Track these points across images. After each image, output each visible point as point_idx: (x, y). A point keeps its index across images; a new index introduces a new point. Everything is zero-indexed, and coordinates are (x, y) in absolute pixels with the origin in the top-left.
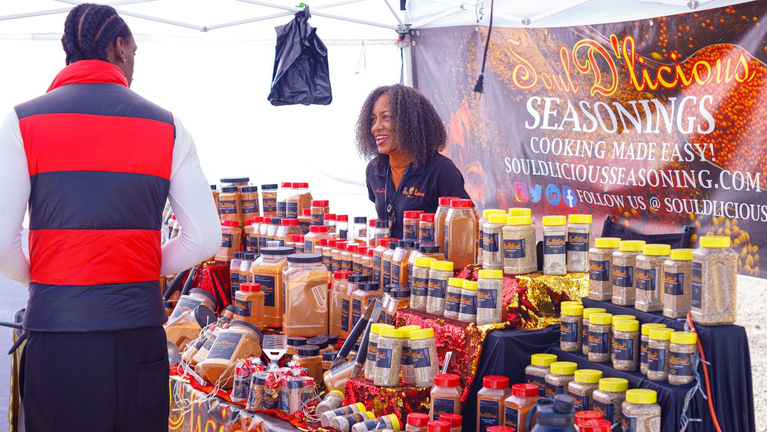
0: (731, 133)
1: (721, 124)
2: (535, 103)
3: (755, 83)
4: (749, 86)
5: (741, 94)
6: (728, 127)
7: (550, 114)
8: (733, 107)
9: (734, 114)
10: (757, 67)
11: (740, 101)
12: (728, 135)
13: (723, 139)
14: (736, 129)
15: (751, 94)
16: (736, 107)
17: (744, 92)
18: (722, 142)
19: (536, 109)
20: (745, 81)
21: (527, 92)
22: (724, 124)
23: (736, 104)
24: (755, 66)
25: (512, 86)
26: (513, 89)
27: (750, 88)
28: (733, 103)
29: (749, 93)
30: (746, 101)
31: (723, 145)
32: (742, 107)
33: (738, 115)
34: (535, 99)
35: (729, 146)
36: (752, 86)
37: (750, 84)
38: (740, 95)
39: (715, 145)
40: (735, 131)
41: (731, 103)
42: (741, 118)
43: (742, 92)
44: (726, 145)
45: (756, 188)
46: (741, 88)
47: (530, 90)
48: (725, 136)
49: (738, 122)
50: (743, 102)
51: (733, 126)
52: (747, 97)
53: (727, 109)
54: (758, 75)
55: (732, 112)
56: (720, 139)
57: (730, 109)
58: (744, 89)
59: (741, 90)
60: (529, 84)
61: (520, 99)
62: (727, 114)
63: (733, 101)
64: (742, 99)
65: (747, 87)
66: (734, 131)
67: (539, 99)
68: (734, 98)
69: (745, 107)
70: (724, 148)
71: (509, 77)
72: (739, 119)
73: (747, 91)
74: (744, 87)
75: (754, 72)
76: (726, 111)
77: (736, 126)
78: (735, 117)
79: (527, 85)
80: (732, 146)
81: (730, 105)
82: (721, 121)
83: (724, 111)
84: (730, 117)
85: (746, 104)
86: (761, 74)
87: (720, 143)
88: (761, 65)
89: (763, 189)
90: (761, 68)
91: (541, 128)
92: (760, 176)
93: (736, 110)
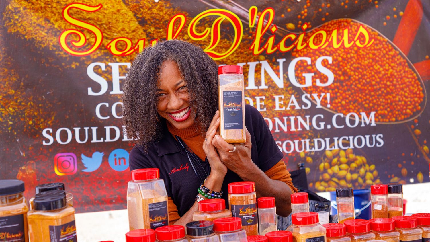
0: (347, 85)
1: (339, 78)
2: (98, 69)
3: (372, 48)
4: (367, 50)
5: (360, 55)
6: (345, 80)
7: (120, 80)
8: (352, 65)
9: (352, 70)
10: (376, 37)
11: (358, 61)
12: (343, 86)
13: (339, 89)
14: (351, 82)
15: (368, 56)
16: (355, 65)
17: (363, 55)
18: (338, 92)
19: (100, 75)
20: (365, 47)
21: (84, 58)
22: (342, 78)
23: (354, 63)
24: (375, 35)
25: (62, 53)
26: (64, 56)
27: (368, 52)
28: (352, 62)
29: (366, 55)
30: (363, 61)
31: (338, 94)
32: (359, 65)
33: (354, 71)
34: (96, 66)
35: (344, 95)
36: (369, 50)
37: (368, 49)
38: (359, 57)
39: (332, 95)
40: (351, 83)
41: (350, 62)
42: (357, 74)
43: (361, 54)
44: (341, 94)
45: (370, 124)
46: (361, 51)
47: (88, 56)
48: (341, 88)
49: (354, 76)
50: (360, 62)
51: (350, 79)
52: (364, 58)
53: (347, 66)
54: (375, 42)
55: (350, 69)
56: (336, 90)
57: (349, 67)
58: (362, 52)
59: (360, 52)
60: (85, 50)
61: (76, 65)
62: (345, 71)
63: (352, 60)
64: (360, 59)
65: (365, 50)
66: (349, 83)
67: (103, 66)
68: (353, 59)
69: (361, 65)
70: (339, 97)
71: (56, 44)
72: (355, 74)
73: (365, 54)
74: (363, 51)
75: (373, 40)
76: (346, 68)
77: (351, 80)
78: (352, 73)
79: (83, 52)
80: (346, 95)
81: (350, 64)
82: (340, 76)
83: (343, 67)
84: (347, 73)
85: (363, 64)
86: (378, 42)
87: (336, 93)
88: (379, 35)
89: (378, 123)
90: (379, 38)
91: (111, 93)
92: (375, 115)
93: (354, 67)
